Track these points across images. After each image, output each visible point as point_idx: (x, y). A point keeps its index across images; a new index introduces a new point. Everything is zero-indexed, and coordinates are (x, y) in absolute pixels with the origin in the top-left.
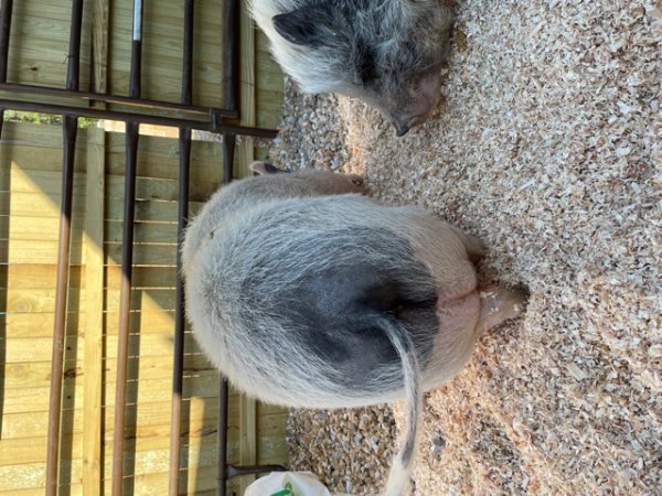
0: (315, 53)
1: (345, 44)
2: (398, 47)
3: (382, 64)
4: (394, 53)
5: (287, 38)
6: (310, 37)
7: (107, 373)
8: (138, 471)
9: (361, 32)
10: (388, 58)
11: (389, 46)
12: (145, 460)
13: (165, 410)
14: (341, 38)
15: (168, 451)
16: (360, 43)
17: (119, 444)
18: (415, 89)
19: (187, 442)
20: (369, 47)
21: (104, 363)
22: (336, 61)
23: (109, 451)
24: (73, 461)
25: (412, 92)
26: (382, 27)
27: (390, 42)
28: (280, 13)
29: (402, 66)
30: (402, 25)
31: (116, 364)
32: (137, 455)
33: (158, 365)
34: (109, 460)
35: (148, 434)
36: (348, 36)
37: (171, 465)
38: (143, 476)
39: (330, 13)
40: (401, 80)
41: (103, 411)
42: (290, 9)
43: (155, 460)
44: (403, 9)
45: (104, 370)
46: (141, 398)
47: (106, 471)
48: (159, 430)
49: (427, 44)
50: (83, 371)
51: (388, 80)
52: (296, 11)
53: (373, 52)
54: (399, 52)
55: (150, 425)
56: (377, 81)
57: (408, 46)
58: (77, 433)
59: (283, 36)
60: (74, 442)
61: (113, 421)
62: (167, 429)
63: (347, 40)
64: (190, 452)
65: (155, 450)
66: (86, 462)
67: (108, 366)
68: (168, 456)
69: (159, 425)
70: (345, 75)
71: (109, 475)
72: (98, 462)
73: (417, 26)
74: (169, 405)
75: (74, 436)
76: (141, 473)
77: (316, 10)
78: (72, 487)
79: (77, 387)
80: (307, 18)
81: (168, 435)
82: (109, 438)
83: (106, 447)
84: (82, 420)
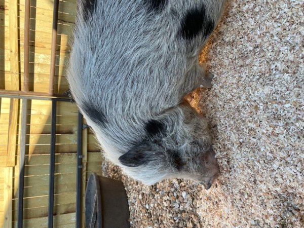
0: (148, 166)
1: (162, 156)
2: (189, 146)
3: (185, 158)
4: (189, 150)
5: (130, 166)
6: (141, 160)
7: (20, 12)
8: (36, 61)
9: (168, 147)
10: (187, 153)
11: (185, 146)
12: (39, 57)
13: (49, 37)
14: (158, 154)
15: (50, 56)
16: (169, 152)
17: (27, 46)
18: (207, 163)
19: (59, 54)
20: (174, 151)
21: (18, 6)
22: (160, 166)
23: (22, 49)
24: (5, 50)
25: (206, 165)
26: (178, 140)
27: (185, 145)
28: (121, 154)
29: (196, 155)
30: (188, 135)
31: (24, 8)
32: (36, 54)
33: (45, 14)
34: (22, 53)
35: (41, 46)
36: (162, 151)
37: (51, 62)
38: (38, 64)
39: (148, 145)
40: (198, 162)
41: (19, 30)
42: (127, 151)
43: (44, 58)
44: (185, 129)
45: (19, 10)
46: (37, 28)
47: (21, 58)
48: (46, 46)
49: (204, 138)
50: (8, 8)
51: (191, 164)
52: (130, 151)
53: (178, 153)
54: (191, 149)
55: (41, 42)
56: (185, 167)
57: (195, 143)
58: (7, 38)
59: (127, 166)
60: (5, 42)
61: (23, 36)
62: (50, 46)
63: (162, 153)
64: (60, 59)
65: (44, 54)
66: (11, 51)
67: (21, 8)
68: (50, 58)
69: (46, 43)
70: (167, 171)
71: (22, 60)
72: (17, 53)
73: (195, 132)
74: (51, 35)
75: (5, 39)
76: (38, 62)
77: (141, 147)
78: (5, 61)
79: (6, 16)
80: (137, 152)
81: (50, 49)
82: (22, 43)
83: (21, 48)
84: (8, 32)
